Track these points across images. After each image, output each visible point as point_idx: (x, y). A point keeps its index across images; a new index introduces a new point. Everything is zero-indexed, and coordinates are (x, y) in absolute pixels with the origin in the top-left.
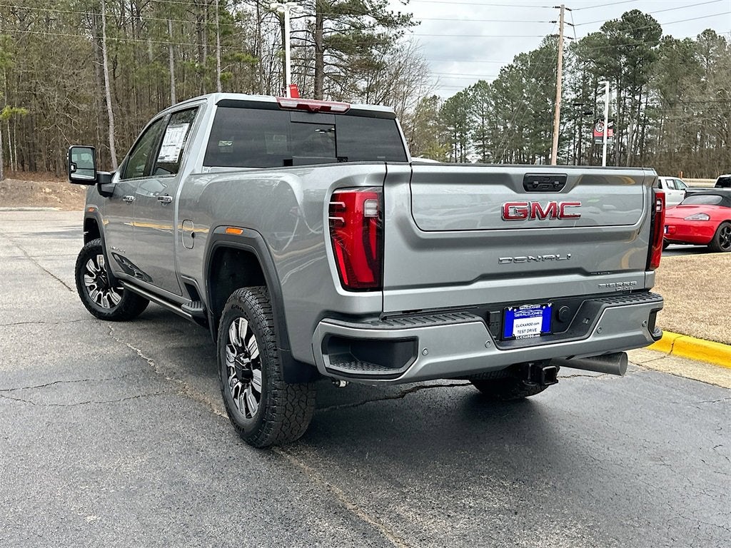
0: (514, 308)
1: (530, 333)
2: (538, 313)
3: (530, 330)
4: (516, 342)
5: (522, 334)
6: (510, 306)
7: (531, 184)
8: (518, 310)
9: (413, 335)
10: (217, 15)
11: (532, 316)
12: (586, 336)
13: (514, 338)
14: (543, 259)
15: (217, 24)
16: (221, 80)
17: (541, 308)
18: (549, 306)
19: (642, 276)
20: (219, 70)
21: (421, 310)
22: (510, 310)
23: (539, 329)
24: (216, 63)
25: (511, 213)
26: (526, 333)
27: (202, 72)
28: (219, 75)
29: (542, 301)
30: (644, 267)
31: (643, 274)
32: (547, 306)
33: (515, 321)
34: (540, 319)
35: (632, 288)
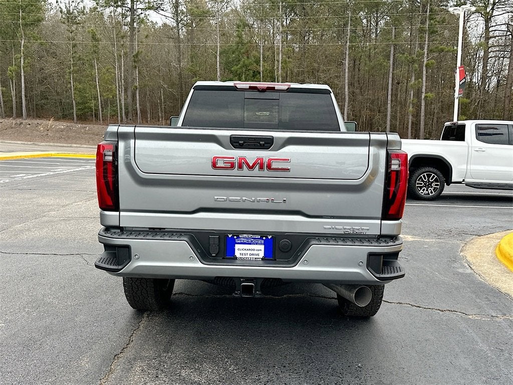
0: (233, 236)
1: (252, 256)
2: (260, 242)
4: (237, 261)
5: (244, 256)
6: (230, 233)
7: (237, 143)
8: (238, 237)
9: (128, 244)
10: (427, 20)
11: (253, 244)
12: (293, 265)
13: (236, 258)
14: (258, 201)
15: (427, 26)
16: (426, 67)
17: (261, 238)
18: (269, 237)
19: (378, 224)
20: (425, 59)
21: (164, 229)
22: (230, 236)
23: (262, 254)
24: (424, 54)
25: (220, 164)
26: (248, 256)
27: (414, 61)
28: (425, 63)
29: (263, 235)
30: (380, 216)
31: (379, 222)
32: (267, 237)
33: (236, 245)
34: (262, 247)
35: (364, 232)
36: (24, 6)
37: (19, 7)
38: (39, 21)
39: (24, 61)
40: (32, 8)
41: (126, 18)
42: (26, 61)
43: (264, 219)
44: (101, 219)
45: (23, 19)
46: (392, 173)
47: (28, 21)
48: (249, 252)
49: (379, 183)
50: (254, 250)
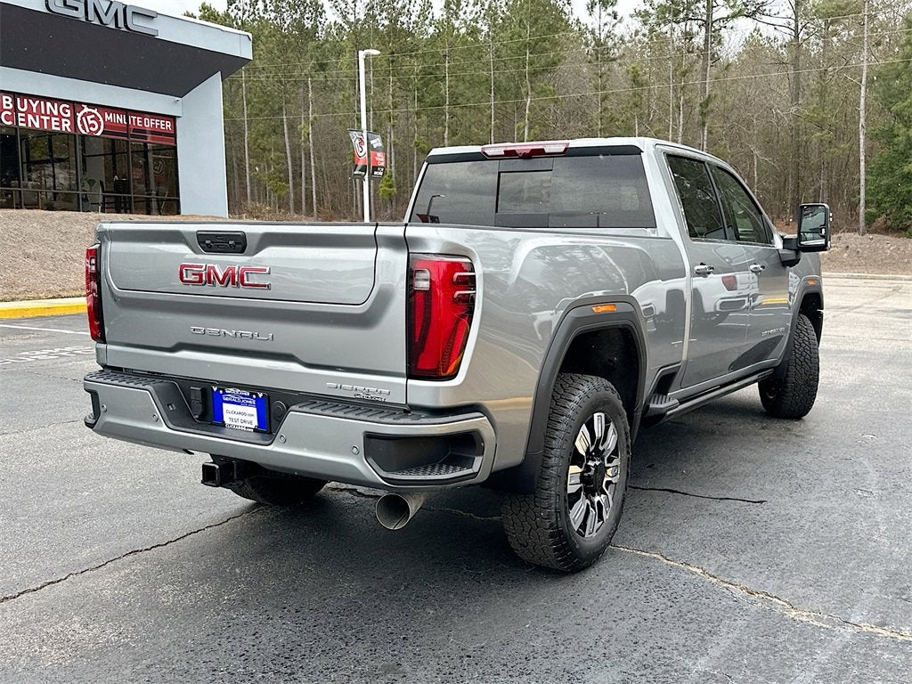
0: (218, 390)
1: (244, 425)
2: (250, 402)
3: (245, 421)
5: (234, 423)
6: (215, 385)
7: (204, 243)
8: (224, 392)
9: (96, 390)
11: (244, 404)
12: (267, 442)
13: (224, 425)
14: (240, 337)
17: (251, 396)
18: (260, 396)
19: (402, 384)
22: (215, 389)
23: (255, 423)
26: (239, 424)
29: (253, 389)
30: (405, 372)
31: (403, 381)
32: (257, 395)
33: (225, 405)
34: (253, 411)
35: (383, 398)
36: (533, 43)
37: (525, 46)
38: (555, 64)
39: (529, 131)
40: (544, 44)
41: (692, 38)
42: (532, 133)
43: (252, 365)
44: (97, 356)
45: (531, 64)
46: (417, 294)
47: (537, 66)
48: (240, 417)
49: (397, 312)
50: (244, 414)
